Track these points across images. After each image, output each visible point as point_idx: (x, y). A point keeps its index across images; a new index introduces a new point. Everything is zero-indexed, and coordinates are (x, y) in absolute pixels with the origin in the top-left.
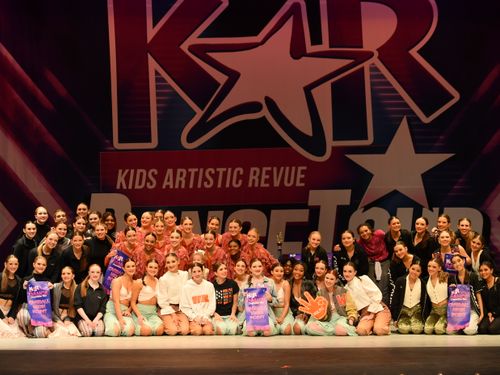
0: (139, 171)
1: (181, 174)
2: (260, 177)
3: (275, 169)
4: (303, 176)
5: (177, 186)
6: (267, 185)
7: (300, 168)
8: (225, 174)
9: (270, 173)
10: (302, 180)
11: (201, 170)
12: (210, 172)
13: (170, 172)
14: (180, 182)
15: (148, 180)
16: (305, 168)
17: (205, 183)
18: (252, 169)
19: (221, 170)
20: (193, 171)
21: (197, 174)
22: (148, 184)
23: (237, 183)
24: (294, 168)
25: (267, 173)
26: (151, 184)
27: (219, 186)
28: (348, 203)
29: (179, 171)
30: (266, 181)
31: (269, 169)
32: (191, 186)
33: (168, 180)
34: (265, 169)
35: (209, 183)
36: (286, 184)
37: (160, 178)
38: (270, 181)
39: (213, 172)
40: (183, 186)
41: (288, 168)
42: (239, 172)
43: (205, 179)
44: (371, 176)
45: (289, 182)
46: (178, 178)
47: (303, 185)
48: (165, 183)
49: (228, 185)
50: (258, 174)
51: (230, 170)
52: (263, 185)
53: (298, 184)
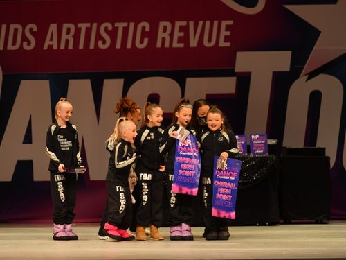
0: (13, 27)
1: (69, 30)
2: (171, 35)
3: (191, 24)
4: (228, 33)
5: (62, 47)
6: (181, 45)
7: (224, 23)
8: (126, 30)
9: (184, 29)
10: (227, 39)
11: (95, 25)
12: (106, 29)
13: (53, 27)
14: (67, 41)
15: (24, 38)
16: (230, 23)
17: (100, 43)
18: (162, 24)
19: (121, 26)
20: (84, 26)
21: (89, 31)
22: (25, 44)
23: (142, 42)
24: (216, 23)
25: (181, 29)
26: (29, 44)
27: (118, 46)
28: (287, 68)
29: (65, 26)
30: (180, 40)
31: (184, 23)
32: (81, 46)
33: (51, 39)
34: (178, 24)
35: (104, 42)
36: (206, 44)
37: (40, 36)
38: (185, 39)
39: (110, 28)
40: (71, 47)
41: (208, 23)
42: (144, 28)
43: (99, 37)
44: (318, 32)
45: (210, 40)
46: (64, 37)
47: (228, 44)
48: (47, 43)
49: (129, 45)
50: (169, 30)
51: (132, 25)
52: (176, 45)
53: (222, 44)
